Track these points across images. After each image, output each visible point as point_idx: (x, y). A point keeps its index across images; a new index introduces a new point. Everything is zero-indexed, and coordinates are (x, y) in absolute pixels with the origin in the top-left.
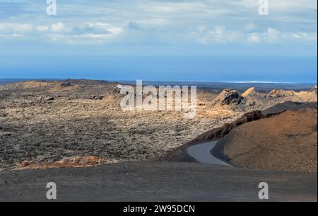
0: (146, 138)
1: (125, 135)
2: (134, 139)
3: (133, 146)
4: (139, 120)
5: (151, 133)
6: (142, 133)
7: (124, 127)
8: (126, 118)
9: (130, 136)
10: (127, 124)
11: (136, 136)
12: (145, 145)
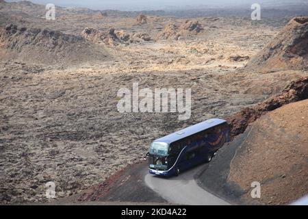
0: (85, 150)
1: (30, 144)
2: (53, 153)
3: (49, 171)
4: (70, 103)
5: (98, 136)
6: (77, 137)
7: (31, 122)
8: (38, 99)
9: (44, 145)
10: (40, 114)
11: (61, 145)
12: (79, 166)
